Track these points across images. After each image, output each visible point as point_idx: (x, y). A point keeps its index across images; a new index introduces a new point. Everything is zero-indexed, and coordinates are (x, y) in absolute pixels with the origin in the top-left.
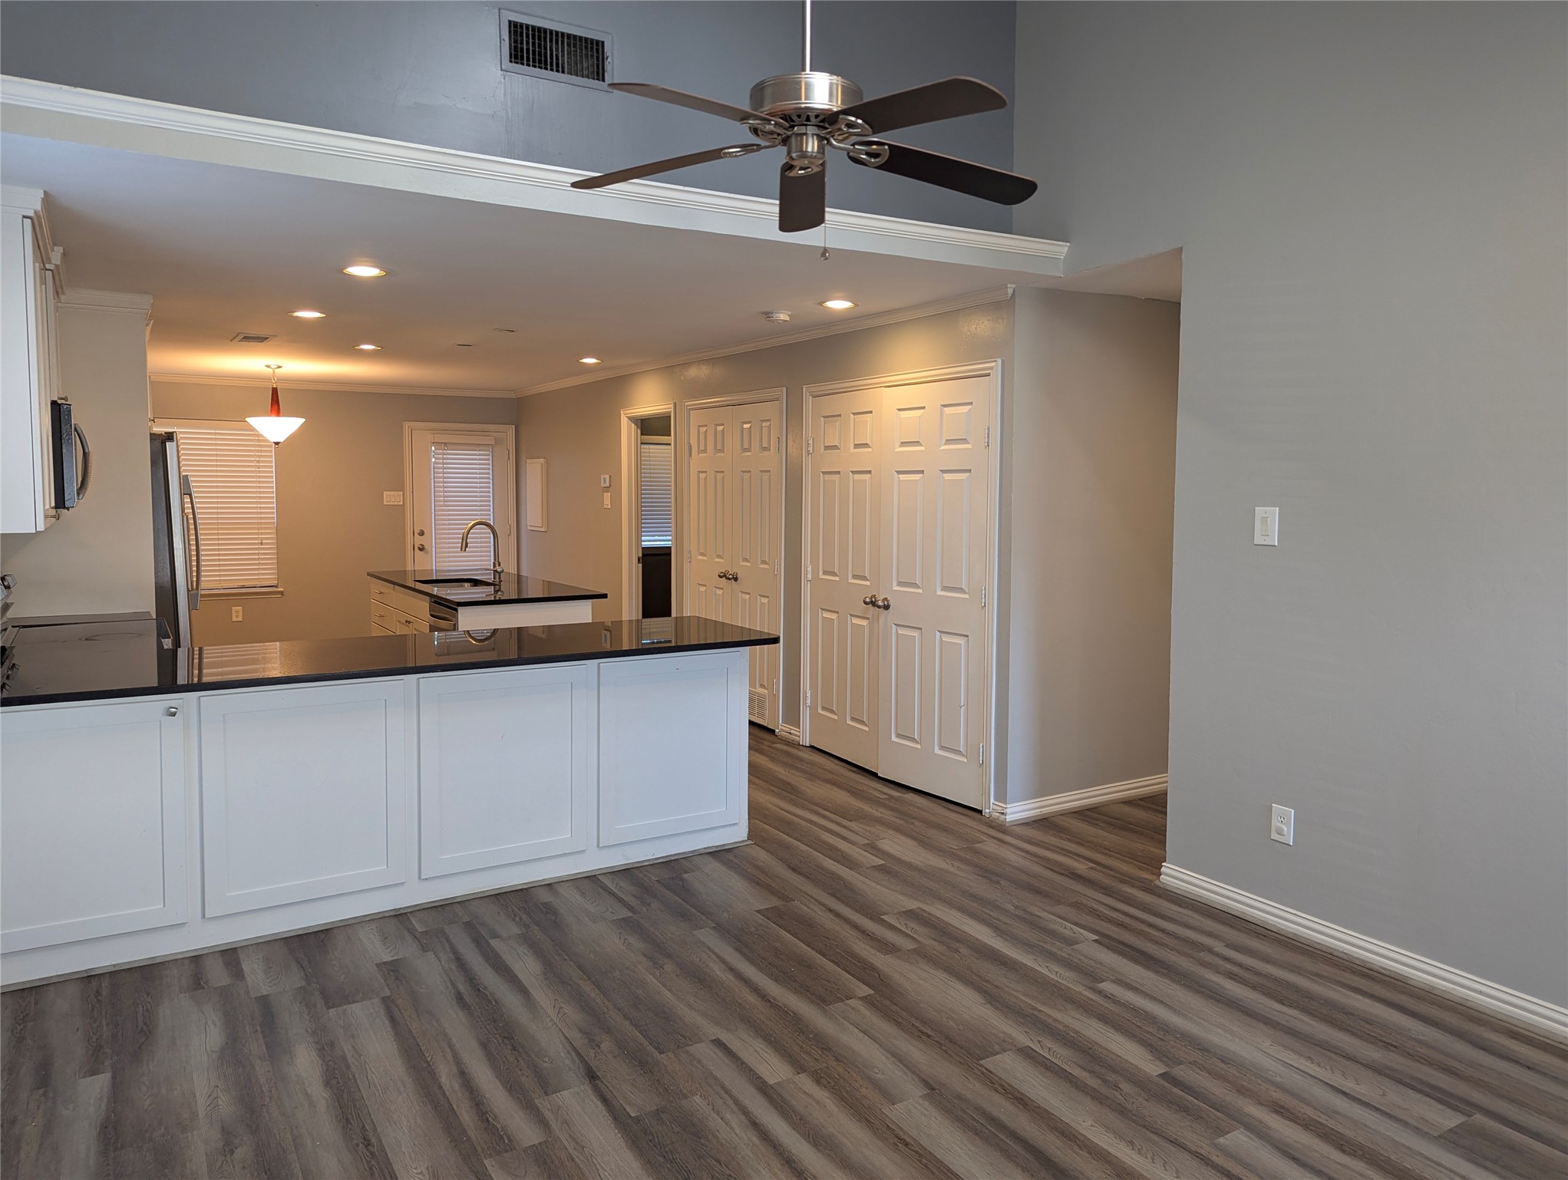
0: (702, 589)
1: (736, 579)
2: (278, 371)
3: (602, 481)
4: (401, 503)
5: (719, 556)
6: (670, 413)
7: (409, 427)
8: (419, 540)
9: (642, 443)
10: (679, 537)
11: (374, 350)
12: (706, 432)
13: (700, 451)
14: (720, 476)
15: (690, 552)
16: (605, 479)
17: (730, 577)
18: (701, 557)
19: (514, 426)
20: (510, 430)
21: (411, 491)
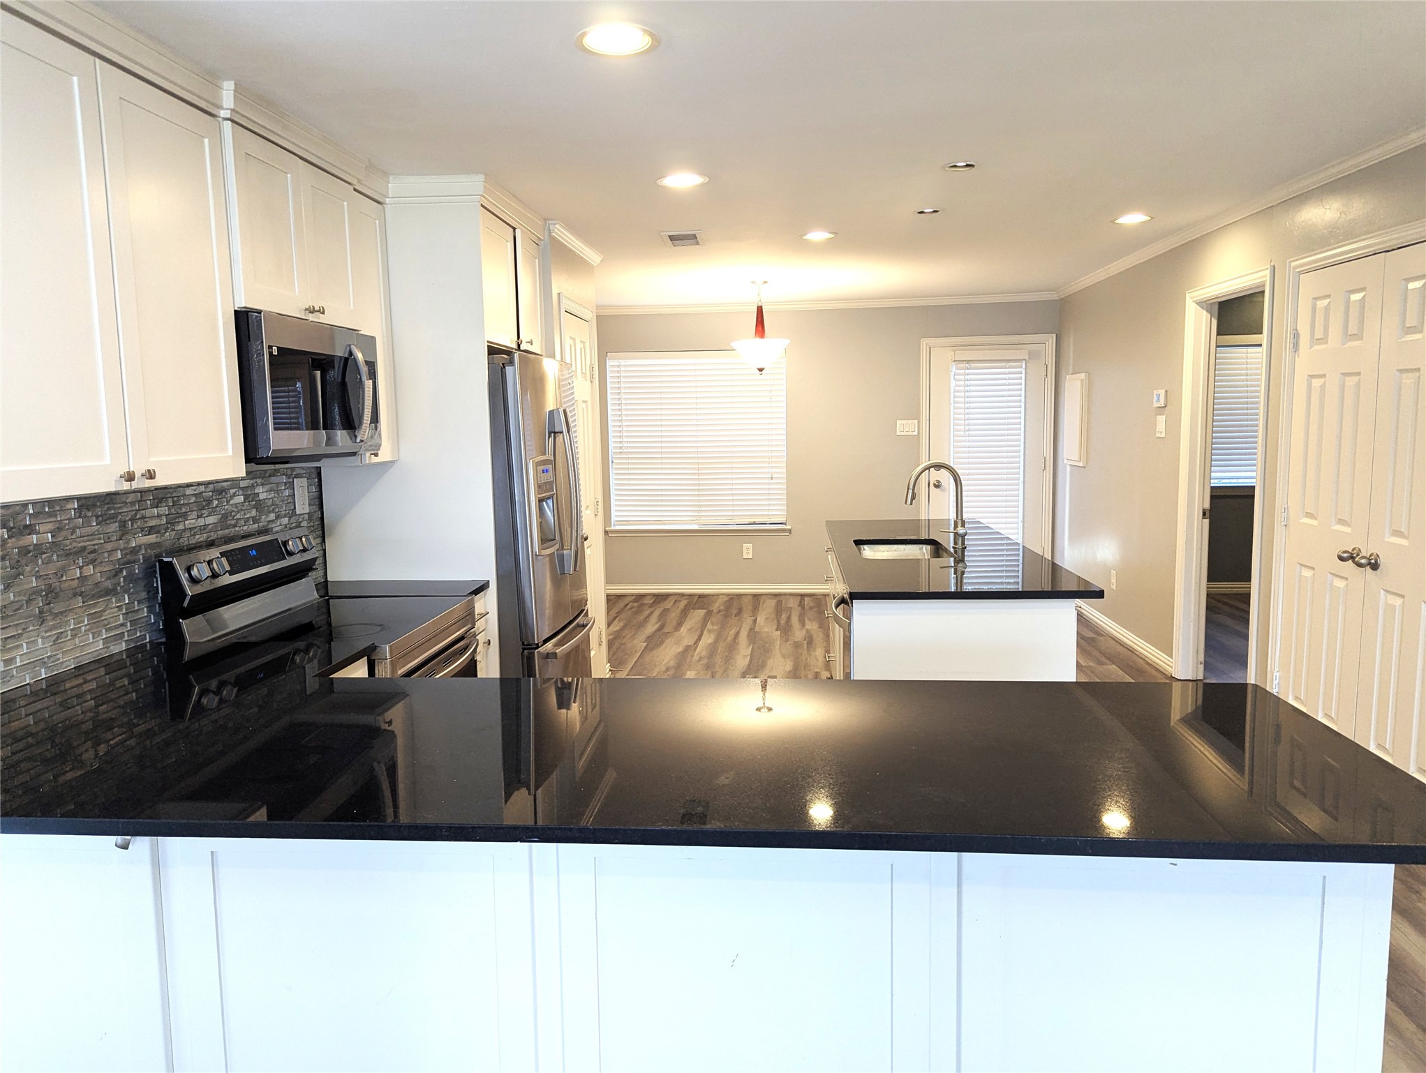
0: (1307, 573)
1: (1375, 567)
3: (1155, 398)
4: (916, 433)
5: (1341, 522)
6: (1265, 281)
7: (927, 344)
8: (935, 476)
9: (1217, 347)
10: (1269, 471)
11: (825, 240)
12: (1327, 308)
13: (1315, 341)
14: (1351, 381)
15: (1287, 509)
16: (1158, 396)
17: (1363, 561)
18: (1306, 520)
19: (1055, 336)
20: (1050, 340)
21: (928, 419)
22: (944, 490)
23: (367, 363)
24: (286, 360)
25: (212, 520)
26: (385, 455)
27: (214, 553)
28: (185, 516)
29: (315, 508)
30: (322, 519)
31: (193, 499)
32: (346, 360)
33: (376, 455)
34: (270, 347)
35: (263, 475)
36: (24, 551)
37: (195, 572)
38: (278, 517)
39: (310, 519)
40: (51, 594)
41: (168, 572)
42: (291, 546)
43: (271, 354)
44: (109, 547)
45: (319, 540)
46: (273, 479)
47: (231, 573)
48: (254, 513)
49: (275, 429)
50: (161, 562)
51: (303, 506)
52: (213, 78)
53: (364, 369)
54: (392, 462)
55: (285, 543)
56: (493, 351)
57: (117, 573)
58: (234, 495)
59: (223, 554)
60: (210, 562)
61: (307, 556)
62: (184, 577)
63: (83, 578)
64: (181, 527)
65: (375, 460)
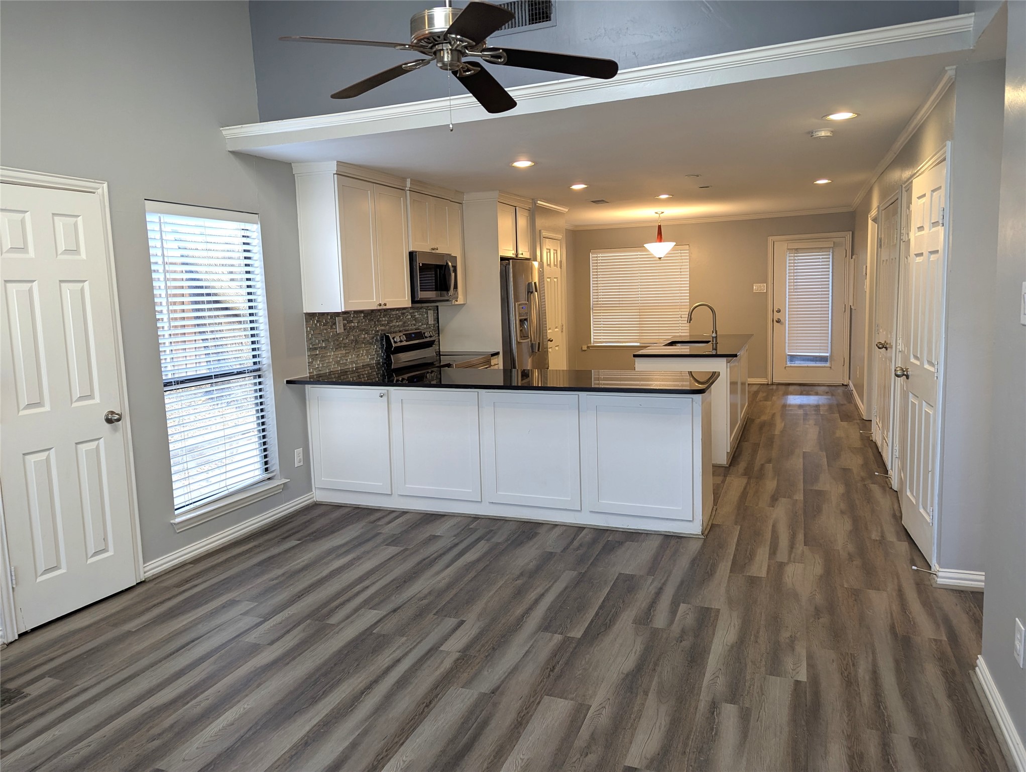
1: (886, 348)
2: (661, 215)
4: (765, 291)
5: (885, 329)
6: (877, 214)
7: (772, 240)
8: (777, 316)
11: (668, 198)
12: (885, 228)
13: (884, 244)
14: (887, 263)
17: (882, 346)
18: (881, 330)
19: (851, 232)
20: (848, 236)
21: (772, 282)
22: (782, 324)
23: (453, 266)
24: (425, 268)
25: (400, 323)
26: (461, 300)
27: (401, 334)
28: (392, 321)
29: (436, 322)
30: (438, 327)
31: (395, 316)
32: (445, 266)
33: (457, 301)
34: (419, 264)
35: (417, 308)
36: (350, 328)
37: (395, 340)
38: (422, 324)
39: (434, 327)
40: (356, 342)
41: (388, 338)
42: (426, 335)
43: (419, 266)
44: (371, 329)
45: (437, 335)
46: (421, 310)
47: (406, 341)
48: (414, 322)
49: (421, 291)
50: (386, 335)
51: (431, 321)
52: (404, 179)
53: (451, 269)
54: (464, 304)
55: (424, 333)
56: (503, 259)
57: (373, 338)
58: (408, 315)
59: (404, 334)
60: (400, 337)
61: (432, 339)
62: (392, 341)
63: (364, 338)
64: (391, 325)
65: (456, 303)
